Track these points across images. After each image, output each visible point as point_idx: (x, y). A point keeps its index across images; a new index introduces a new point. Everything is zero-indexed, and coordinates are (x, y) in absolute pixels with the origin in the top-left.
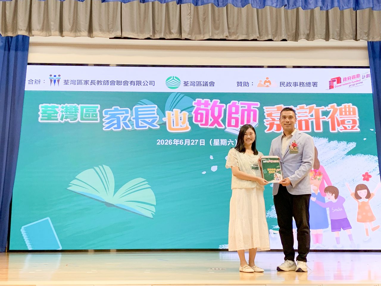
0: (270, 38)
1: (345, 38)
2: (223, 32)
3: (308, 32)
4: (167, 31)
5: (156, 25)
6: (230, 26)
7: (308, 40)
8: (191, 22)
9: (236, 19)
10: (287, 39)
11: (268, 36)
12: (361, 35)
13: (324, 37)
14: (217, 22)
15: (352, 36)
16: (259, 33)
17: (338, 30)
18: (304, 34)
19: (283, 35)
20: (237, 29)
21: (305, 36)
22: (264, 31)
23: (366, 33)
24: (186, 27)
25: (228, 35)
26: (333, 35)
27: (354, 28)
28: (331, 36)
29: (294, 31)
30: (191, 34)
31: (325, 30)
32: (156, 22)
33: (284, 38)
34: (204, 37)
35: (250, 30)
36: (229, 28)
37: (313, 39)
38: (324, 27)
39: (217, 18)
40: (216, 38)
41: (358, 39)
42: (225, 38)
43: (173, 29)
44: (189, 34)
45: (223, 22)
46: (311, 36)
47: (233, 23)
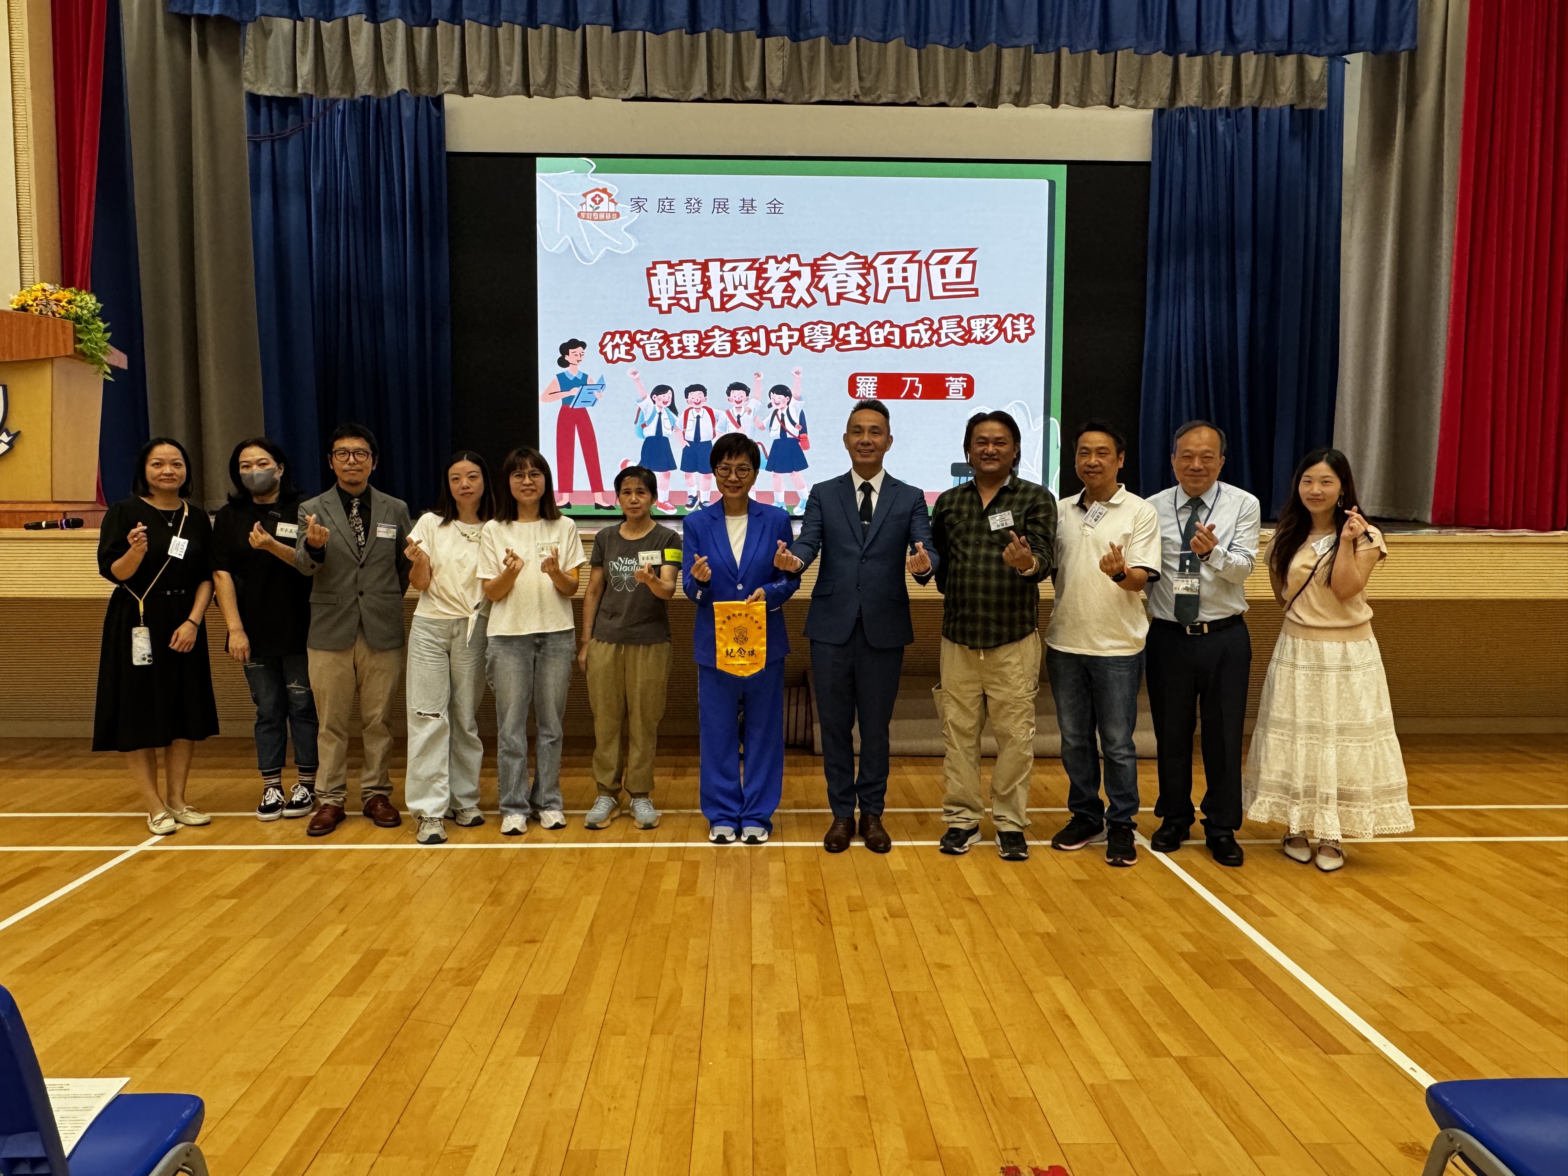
0: (943, 98)
1: (1089, 101)
2: (849, 85)
3: (1018, 89)
4: (738, 85)
5: (715, 70)
6: (864, 75)
7: (1017, 105)
8: (786, 65)
9: (874, 59)
10: (976, 103)
11: (937, 96)
12: (1122, 95)
13: (1048, 98)
14: (838, 65)
15: (1102, 98)
16: (921, 89)
17: (1077, 84)
18: (1009, 93)
19: (969, 95)
20: (877, 79)
21: (1012, 97)
22: (931, 85)
23: (1132, 92)
24: (775, 78)
25: (859, 91)
26: (1067, 94)
27: (1110, 80)
28: (1063, 97)
29: (990, 86)
30: (784, 92)
31: (1050, 86)
32: (715, 64)
33: (970, 100)
34: (811, 98)
35: (903, 85)
36: (861, 78)
37: (1026, 105)
38: (1051, 77)
39: (837, 58)
40: (834, 98)
41: (1116, 102)
42: (852, 98)
43: (748, 79)
44: (780, 91)
45: (849, 68)
46: (1024, 99)
47: (870, 68)
